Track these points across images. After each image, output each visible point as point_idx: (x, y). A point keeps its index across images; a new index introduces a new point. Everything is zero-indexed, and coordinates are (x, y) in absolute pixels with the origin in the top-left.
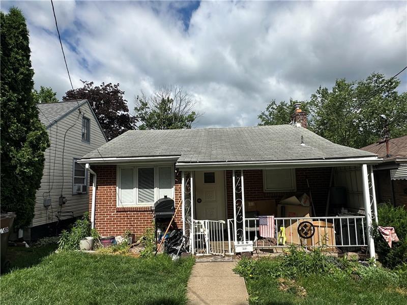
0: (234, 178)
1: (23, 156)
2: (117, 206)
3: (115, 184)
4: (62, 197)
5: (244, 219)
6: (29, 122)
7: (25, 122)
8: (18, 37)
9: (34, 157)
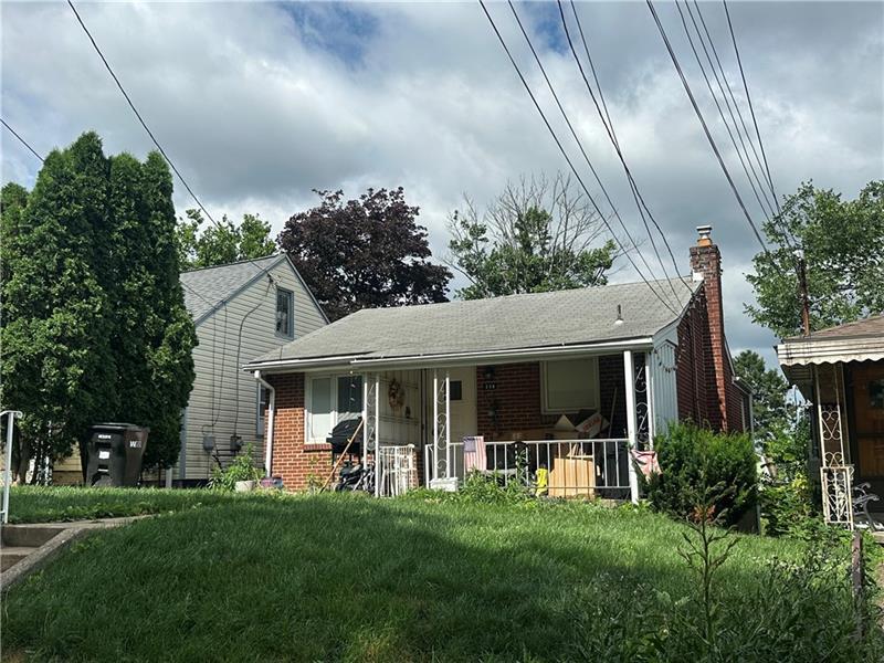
0: (436, 381)
1: (160, 357)
2: (306, 443)
3: (302, 405)
4: (235, 437)
5: (448, 444)
6: (169, 311)
7: (165, 312)
8: (156, 193)
9: (174, 359)
